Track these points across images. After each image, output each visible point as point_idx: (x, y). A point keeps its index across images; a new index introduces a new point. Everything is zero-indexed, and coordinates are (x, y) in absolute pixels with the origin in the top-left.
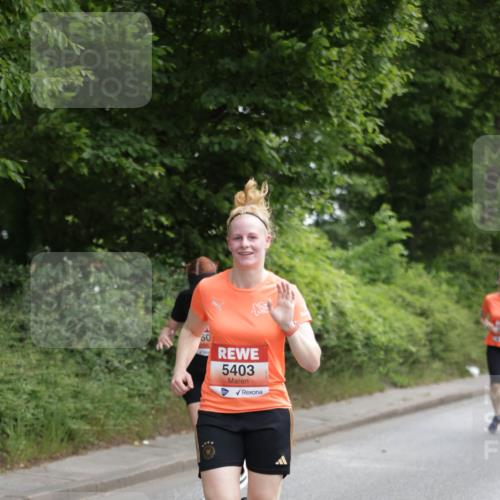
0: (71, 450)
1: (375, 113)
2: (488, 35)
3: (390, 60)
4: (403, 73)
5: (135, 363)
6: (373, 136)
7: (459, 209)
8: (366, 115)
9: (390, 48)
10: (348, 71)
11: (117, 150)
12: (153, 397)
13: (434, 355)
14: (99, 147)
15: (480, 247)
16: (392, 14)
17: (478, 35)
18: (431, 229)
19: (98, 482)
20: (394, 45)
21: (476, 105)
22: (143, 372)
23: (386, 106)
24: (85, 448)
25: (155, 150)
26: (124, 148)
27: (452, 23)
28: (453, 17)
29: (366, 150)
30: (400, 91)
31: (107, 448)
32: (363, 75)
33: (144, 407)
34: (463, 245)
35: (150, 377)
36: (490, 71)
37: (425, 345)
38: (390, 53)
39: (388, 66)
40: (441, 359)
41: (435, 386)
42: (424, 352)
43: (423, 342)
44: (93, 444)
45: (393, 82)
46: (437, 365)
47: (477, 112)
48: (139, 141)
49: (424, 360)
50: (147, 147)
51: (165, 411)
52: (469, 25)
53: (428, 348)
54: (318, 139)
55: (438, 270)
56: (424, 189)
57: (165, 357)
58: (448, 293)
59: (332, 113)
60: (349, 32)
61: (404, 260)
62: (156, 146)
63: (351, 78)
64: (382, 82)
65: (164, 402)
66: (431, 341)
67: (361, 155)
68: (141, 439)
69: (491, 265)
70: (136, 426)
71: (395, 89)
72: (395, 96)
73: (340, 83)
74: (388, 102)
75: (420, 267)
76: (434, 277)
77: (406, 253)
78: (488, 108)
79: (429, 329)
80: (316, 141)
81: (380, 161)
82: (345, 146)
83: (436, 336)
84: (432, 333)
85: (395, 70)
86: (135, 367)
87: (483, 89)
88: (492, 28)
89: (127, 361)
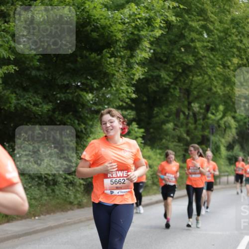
0: (6, 221)
1: (131, 85)
2: (177, 55)
3: (137, 64)
4: (143, 69)
5: (33, 186)
6: (131, 94)
7: (165, 125)
8: (127, 85)
9: (137, 59)
10: (119, 69)
11: (26, 101)
12: (40, 200)
13: (154, 184)
14: (18, 100)
15: (173, 140)
16: (138, 46)
17: (173, 55)
18: (153, 133)
19: (17, 234)
20: (139, 58)
21: (172, 83)
22: (36, 189)
23: (136, 83)
24: (12, 220)
25: (41, 100)
26: (28, 100)
27: (163, 50)
28: (163, 47)
29: (127, 100)
30: (142, 77)
31: (21, 220)
32: (126, 70)
33: (36, 204)
34: (166, 140)
35: (39, 191)
36: (177, 70)
37: (150, 180)
38: (137, 61)
39: (137, 66)
40: (157, 185)
41: (154, 196)
42: (150, 182)
43: (150, 178)
44: (15, 219)
45: (139, 73)
46: (155, 187)
47: (172, 86)
48: (34, 97)
49: (150, 185)
50: (38, 99)
51: (45, 205)
52: (169, 51)
53: (152, 180)
54: (108, 96)
55: (156, 149)
56: (151, 116)
57: (45, 184)
58: (160, 158)
59: (113, 85)
60: (120, 52)
61: (142, 145)
62: (41, 99)
63: (120, 71)
64: (134, 73)
65: (44, 202)
66: (153, 178)
67: (125, 102)
68: (35, 216)
69: (177, 147)
70: (33, 211)
71: (139, 76)
72: (139, 79)
73: (116, 73)
74: (136, 81)
75: (149, 148)
76: (154, 152)
77: (143, 142)
78: (177, 84)
79: (152, 173)
80: (107, 97)
81: (133, 105)
82: (119, 99)
83: (155, 176)
84: (153, 174)
85: (140, 68)
86: (33, 187)
87: (174, 77)
88: (178, 52)
89: (30, 185)
